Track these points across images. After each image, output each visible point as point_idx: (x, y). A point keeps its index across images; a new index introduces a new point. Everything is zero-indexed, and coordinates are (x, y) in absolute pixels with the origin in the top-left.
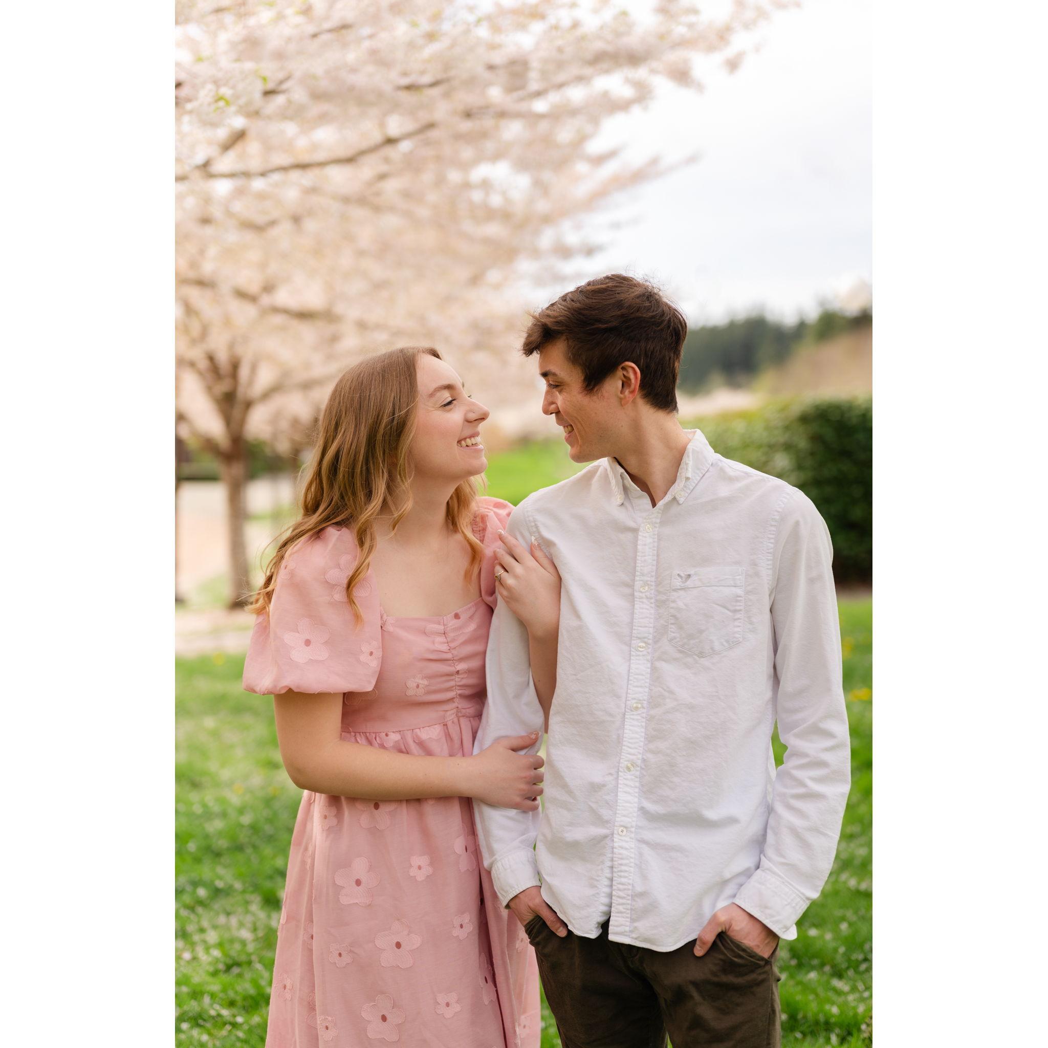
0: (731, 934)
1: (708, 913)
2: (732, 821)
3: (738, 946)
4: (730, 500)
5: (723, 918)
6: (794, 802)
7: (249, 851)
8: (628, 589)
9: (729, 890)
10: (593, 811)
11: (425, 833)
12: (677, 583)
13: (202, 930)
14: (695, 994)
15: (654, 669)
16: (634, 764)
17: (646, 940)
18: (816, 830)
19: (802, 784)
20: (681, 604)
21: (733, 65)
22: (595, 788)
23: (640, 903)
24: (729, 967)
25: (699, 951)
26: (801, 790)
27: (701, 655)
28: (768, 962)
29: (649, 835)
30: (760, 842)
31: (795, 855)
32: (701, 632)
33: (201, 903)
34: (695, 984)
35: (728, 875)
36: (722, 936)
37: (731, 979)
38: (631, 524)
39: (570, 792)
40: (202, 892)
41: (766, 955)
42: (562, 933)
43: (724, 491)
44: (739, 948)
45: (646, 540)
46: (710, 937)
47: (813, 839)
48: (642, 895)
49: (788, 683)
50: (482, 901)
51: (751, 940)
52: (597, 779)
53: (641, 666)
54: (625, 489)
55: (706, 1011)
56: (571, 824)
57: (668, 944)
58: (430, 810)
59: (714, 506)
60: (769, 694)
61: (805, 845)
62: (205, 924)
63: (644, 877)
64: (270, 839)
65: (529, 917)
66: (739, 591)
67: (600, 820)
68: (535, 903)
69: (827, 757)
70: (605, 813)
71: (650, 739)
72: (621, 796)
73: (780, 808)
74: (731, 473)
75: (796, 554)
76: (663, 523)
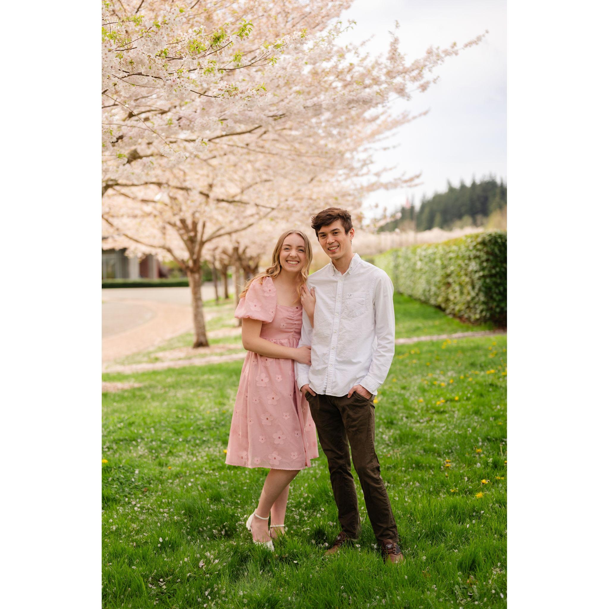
0: (357, 392)
1: (351, 386)
2: (360, 362)
3: (359, 395)
4: (363, 273)
5: (355, 387)
6: (377, 358)
7: (215, 429)
8: (334, 299)
9: (358, 381)
10: (324, 361)
11: (280, 369)
12: (348, 297)
13: (199, 452)
14: (347, 408)
15: (340, 321)
16: (334, 348)
17: (335, 394)
18: (382, 365)
19: (380, 352)
20: (348, 303)
21: (424, 88)
22: (324, 354)
23: (334, 384)
24: (357, 400)
25: (349, 397)
26: (379, 354)
27: (353, 317)
28: (368, 400)
29: (338, 367)
30: (368, 369)
31: (377, 372)
32: (353, 310)
33: (197, 445)
34: (347, 405)
35: (358, 377)
36: (355, 392)
37: (357, 404)
38: (336, 280)
39: (318, 356)
40: (198, 441)
41: (368, 398)
42: (314, 395)
43: (362, 271)
44: (359, 396)
45: (340, 284)
46: (352, 393)
47: (382, 368)
48: (334, 382)
49: (378, 326)
50: (295, 392)
51: (363, 394)
52: (325, 352)
53: (337, 320)
54: (334, 271)
55: (351, 413)
56: (318, 365)
57: (340, 394)
58: (282, 361)
59: (359, 275)
60: (372, 328)
61: (380, 369)
62: (200, 450)
63: (336, 378)
64: (223, 426)
65: (305, 392)
66: (364, 299)
67: (325, 363)
68: (307, 387)
69: (387, 345)
70: (326, 361)
71: (339, 340)
72: (331, 356)
73: (374, 360)
74: (364, 266)
75: (380, 289)
76: (345, 280)
